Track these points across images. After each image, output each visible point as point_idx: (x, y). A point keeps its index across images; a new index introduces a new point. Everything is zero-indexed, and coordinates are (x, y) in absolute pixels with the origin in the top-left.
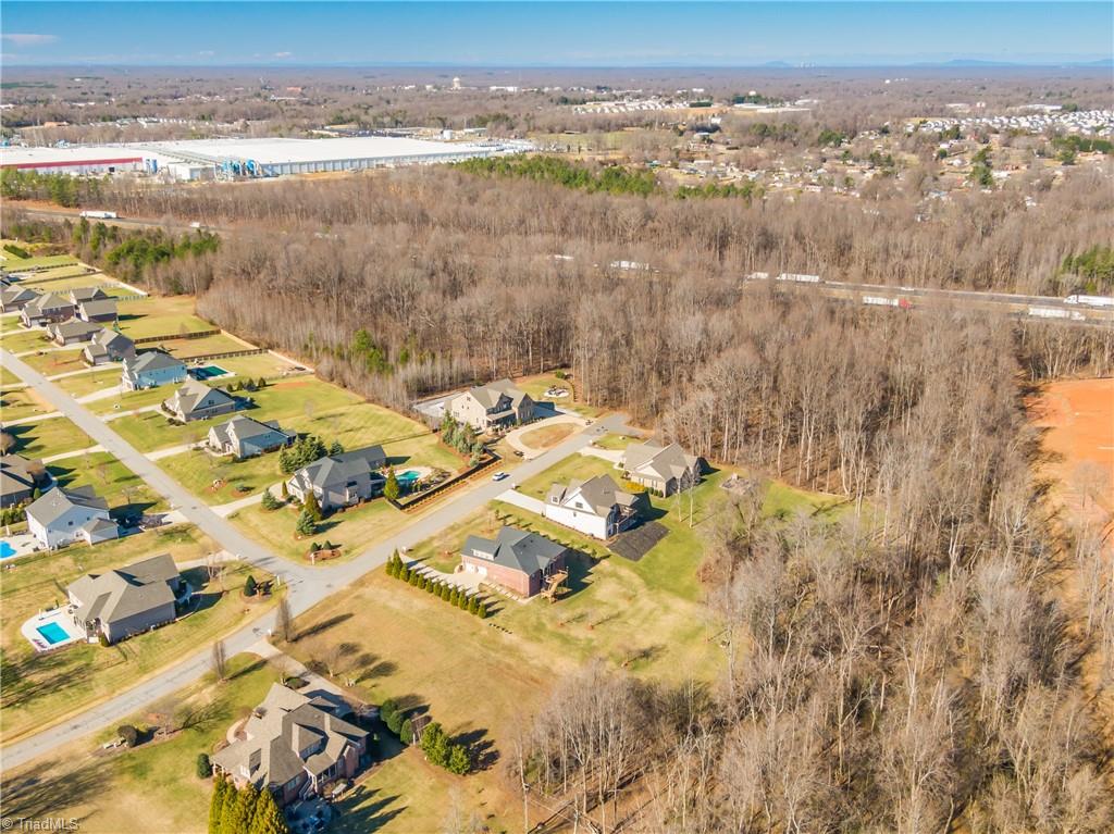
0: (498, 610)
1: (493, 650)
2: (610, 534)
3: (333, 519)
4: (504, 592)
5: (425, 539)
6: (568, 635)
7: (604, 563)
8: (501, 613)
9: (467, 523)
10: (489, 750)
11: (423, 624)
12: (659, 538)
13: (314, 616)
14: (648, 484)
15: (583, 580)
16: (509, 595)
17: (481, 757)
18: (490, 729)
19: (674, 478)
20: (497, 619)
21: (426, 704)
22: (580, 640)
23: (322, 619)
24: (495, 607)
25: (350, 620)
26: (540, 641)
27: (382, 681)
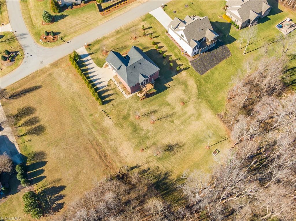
0: (110, 101)
1: (96, 129)
2: (195, 54)
3: (65, 13)
4: (120, 88)
5: (101, 37)
6: (138, 125)
7: (184, 73)
8: (111, 103)
9: (127, 30)
10: (60, 202)
11: (71, 102)
12: (222, 59)
13: (25, 83)
14: (233, 19)
15: (166, 85)
16: (122, 90)
17: (54, 206)
18: (68, 187)
19: (249, 20)
20: (108, 107)
21: (46, 160)
22: (143, 130)
23: (28, 86)
24: (111, 98)
25: (39, 90)
26: (122, 127)
27: (35, 138)
